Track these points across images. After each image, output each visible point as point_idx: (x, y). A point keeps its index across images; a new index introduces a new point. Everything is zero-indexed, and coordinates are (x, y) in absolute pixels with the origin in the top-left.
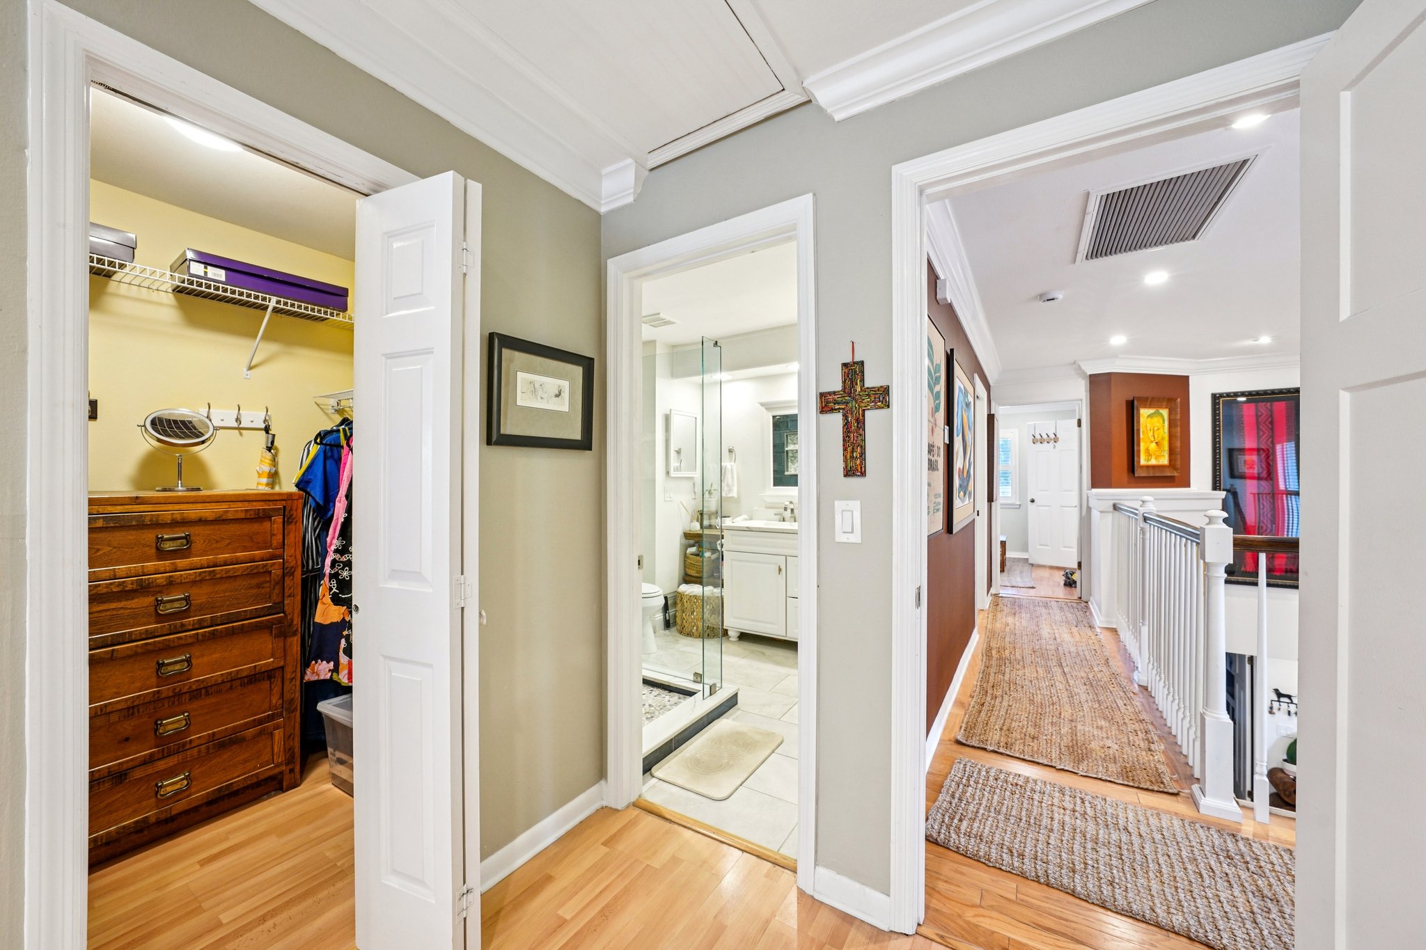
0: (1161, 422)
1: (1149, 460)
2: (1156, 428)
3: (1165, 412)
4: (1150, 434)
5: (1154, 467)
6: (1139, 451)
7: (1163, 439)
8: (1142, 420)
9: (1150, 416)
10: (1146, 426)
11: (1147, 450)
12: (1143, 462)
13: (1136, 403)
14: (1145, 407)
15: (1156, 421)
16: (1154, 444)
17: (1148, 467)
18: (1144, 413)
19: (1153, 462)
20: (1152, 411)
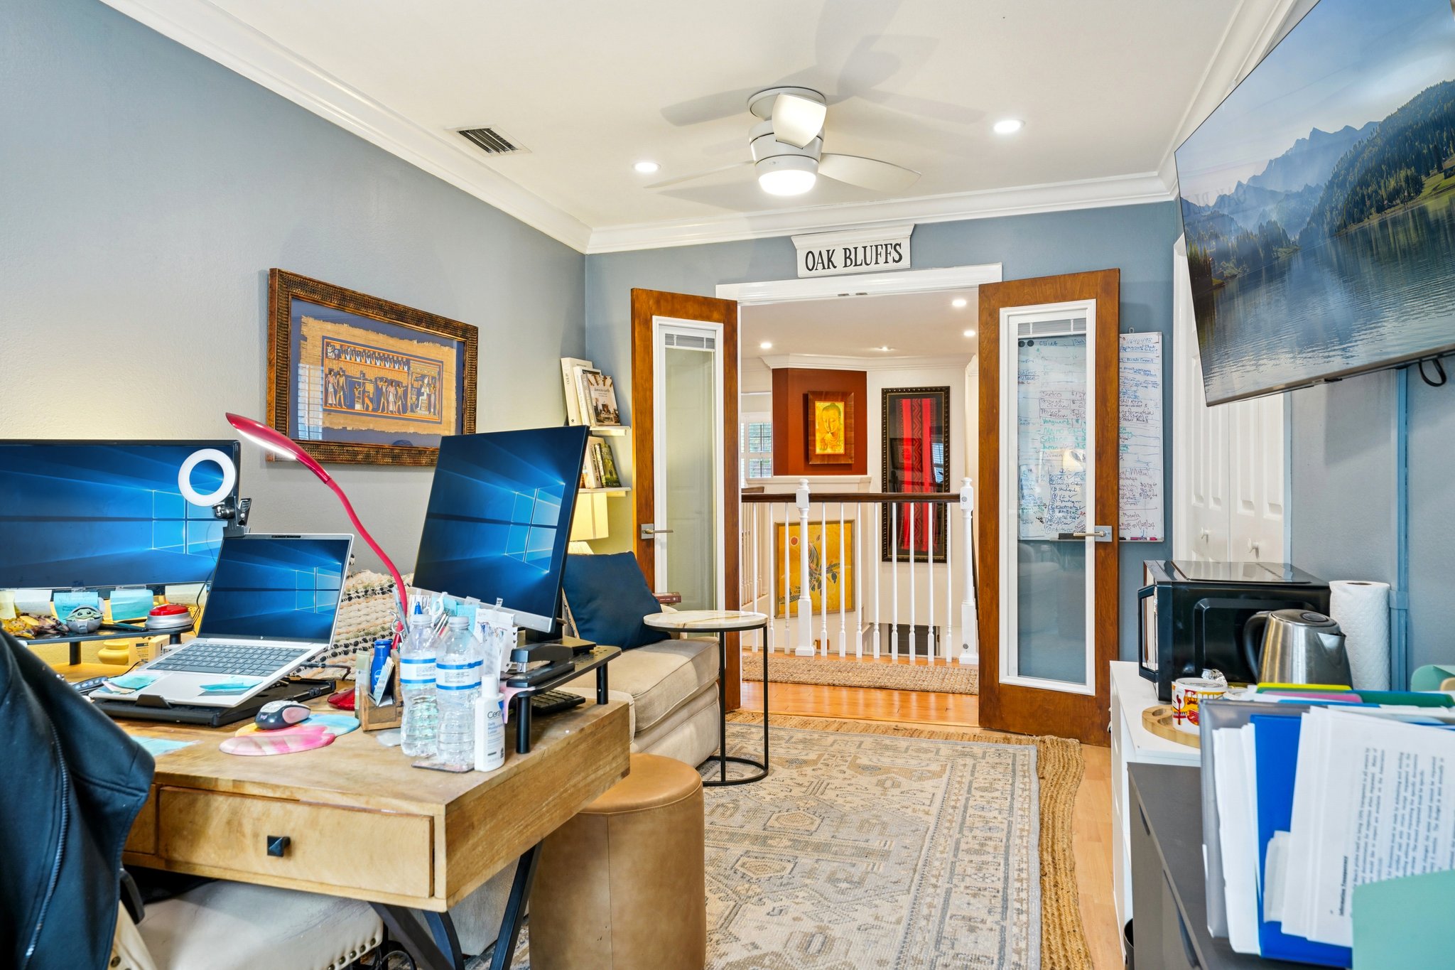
0: (837, 414)
1: (824, 449)
2: (831, 420)
3: (841, 405)
4: (826, 425)
5: (829, 456)
6: (814, 441)
7: (839, 430)
8: (818, 413)
9: (826, 409)
10: (822, 418)
11: (823, 440)
12: (818, 451)
13: (810, 397)
14: (820, 400)
15: (832, 414)
16: (830, 435)
17: (823, 456)
18: (820, 406)
19: (829, 451)
20: (827, 404)
